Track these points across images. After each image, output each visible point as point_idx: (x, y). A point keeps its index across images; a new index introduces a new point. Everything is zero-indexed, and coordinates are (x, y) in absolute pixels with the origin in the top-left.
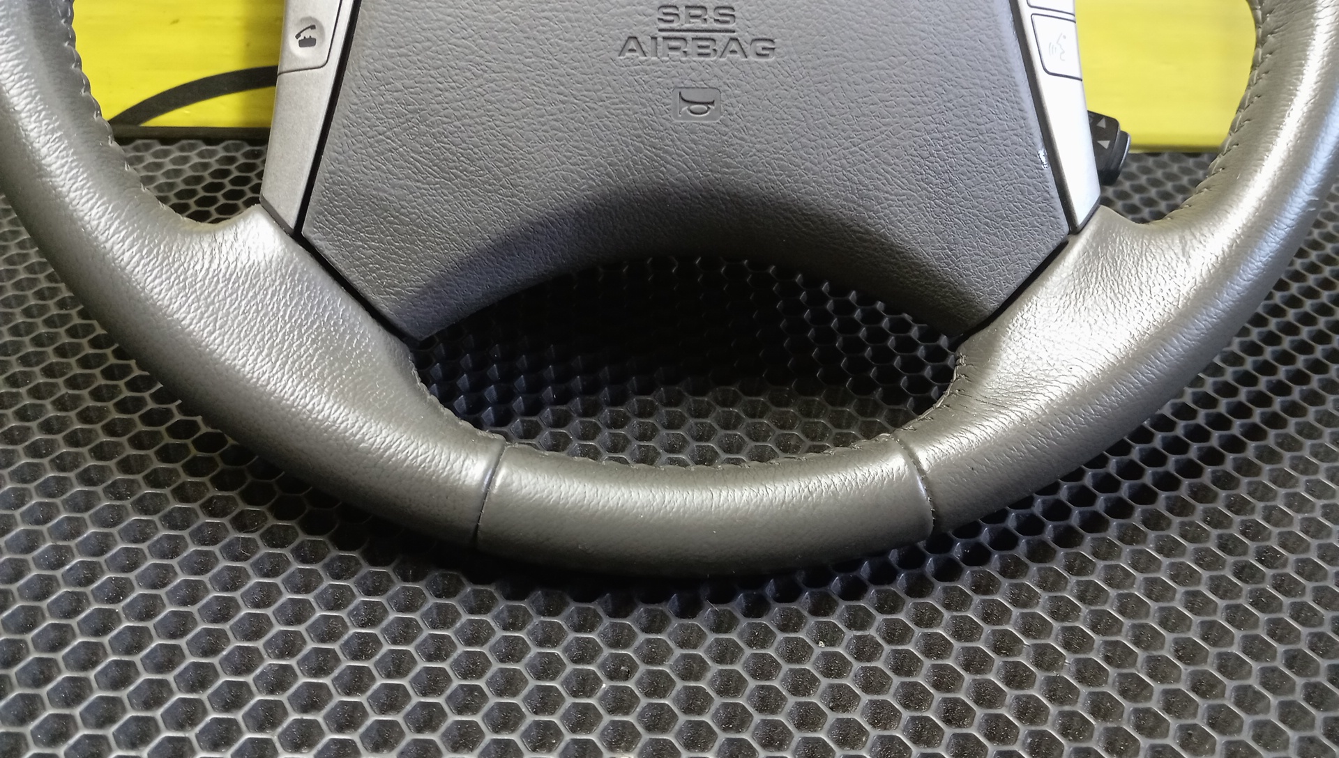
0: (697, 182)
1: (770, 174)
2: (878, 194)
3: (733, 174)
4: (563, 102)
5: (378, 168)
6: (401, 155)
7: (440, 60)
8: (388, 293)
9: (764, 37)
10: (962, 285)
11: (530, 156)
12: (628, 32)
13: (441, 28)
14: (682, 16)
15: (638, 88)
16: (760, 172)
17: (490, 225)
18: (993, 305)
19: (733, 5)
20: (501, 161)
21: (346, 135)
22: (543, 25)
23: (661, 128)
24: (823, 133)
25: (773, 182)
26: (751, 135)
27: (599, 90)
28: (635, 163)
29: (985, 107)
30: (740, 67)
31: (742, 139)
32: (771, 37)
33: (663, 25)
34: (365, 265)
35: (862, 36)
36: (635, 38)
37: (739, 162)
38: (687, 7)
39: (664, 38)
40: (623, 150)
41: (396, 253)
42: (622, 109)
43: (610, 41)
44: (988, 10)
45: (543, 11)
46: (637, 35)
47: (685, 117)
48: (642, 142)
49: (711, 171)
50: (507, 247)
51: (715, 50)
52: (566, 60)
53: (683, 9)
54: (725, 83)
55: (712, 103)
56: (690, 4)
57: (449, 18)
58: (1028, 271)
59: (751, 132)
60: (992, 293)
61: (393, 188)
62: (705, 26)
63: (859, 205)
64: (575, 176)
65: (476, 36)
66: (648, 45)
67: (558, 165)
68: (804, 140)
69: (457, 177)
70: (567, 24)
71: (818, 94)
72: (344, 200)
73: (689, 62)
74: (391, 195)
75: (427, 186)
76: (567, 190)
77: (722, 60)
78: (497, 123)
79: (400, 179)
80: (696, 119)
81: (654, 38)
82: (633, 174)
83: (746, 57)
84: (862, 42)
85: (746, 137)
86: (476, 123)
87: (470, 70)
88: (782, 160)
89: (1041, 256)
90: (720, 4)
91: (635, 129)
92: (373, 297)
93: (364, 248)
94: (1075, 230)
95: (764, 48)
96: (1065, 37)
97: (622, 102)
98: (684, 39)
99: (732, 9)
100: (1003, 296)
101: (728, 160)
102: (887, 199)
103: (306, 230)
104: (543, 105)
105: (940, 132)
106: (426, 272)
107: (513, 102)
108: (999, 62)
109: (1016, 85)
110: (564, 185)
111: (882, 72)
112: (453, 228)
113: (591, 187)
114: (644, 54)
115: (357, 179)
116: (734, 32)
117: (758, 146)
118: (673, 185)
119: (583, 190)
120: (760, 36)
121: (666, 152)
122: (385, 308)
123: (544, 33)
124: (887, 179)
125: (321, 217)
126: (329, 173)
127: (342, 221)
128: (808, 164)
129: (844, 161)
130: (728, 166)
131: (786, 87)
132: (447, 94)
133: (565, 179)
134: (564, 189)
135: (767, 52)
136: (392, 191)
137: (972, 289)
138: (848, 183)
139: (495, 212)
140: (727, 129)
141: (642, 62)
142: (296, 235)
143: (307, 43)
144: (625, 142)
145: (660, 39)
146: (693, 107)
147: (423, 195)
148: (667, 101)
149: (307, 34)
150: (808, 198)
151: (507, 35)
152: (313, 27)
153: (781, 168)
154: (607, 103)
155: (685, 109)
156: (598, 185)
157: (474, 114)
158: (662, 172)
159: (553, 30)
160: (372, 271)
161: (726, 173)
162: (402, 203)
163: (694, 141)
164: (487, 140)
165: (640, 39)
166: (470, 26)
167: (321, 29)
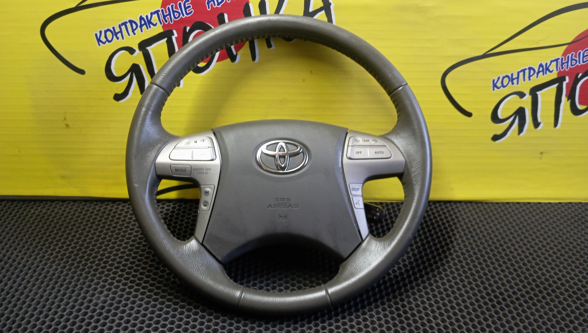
0: (283, 232)
1: (298, 230)
2: (320, 234)
3: (291, 231)
4: (256, 217)
5: (219, 231)
7: (232, 210)
8: (220, 256)
9: (296, 204)
10: (339, 252)
11: (249, 228)
12: (269, 204)
13: (232, 204)
14: (280, 200)
15: (271, 214)
16: (296, 230)
17: (241, 242)
18: (346, 256)
19: (290, 198)
20: (243, 229)
22: (252, 203)
23: (276, 222)
24: (309, 222)
25: (299, 232)
26: (294, 223)
27: (263, 215)
28: (270, 229)
29: (342, 216)
30: (292, 210)
31: (292, 224)
32: (298, 204)
33: (276, 202)
34: (216, 250)
37: (292, 228)
38: (281, 198)
40: (268, 227)
41: (222, 248)
42: (268, 219)
43: (266, 205)
44: (342, 196)
45: (252, 200)
46: (271, 204)
47: (281, 220)
48: (272, 225)
49: (286, 230)
50: (245, 246)
51: (286, 207)
52: (257, 209)
54: (289, 213)
55: (286, 217)
57: (234, 202)
58: (353, 249)
60: (346, 254)
62: (284, 202)
63: (317, 236)
64: (258, 232)
65: (239, 205)
66: (273, 206)
67: (255, 230)
68: (305, 224)
70: (257, 202)
71: (307, 215)
72: (212, 237)
74: (221, 236)
75: (228, 234)
76: (257, 234)
77: (288, 208)
78: (243, 222)
79: (223, 233)
80: (283, 220)
82: (270, 231)
83: (293, 208)
84: (316, 204)
86: (239, 222)
87: (237, 211)
90: (287, 198)
91: (270, 222)
92: (217, 256)
93: (216, 247)
94: (363, 241)
95: (296, 206)
96: (359, 200)
97: (268, 217)
98: (280, 205)
100: (348, 254)
101: (289, 228)
102: (322, 235)
103: (204, 243)
104: (252, 218)
105: (333, 222)
106: (228, 251)
107: (246, 218)
109: (349, 212)
111: (320, 210)
112: (234, 243)
113: (261, 234)
114: (272, 208)
115: (215, 233)
116: (290, 203)
117: (295, 225)
118: (278, 233)
121: (277, 227)
122: (220, 258)
124: (322, 231)
125: (207, 240)
126: (209, 232)
127: (211, 241)
128: (306, 229)
129: (313, 228)
131: (301, 214)
132: (233, 216)
133: (256, 232)
137: (342, 253)
138: (314, 232)
139: (242, 239)
140: (289, 222)
141: (272, 209)
142: (202, 244)
143: (205, 206)
145: (275, 205)
147: (227, 236)
148: (277, 217)
150: (306, 235)
151: (245, 205)
152: (206, 203)
153: (300, 229)
154: (265, 217)
155: (281, 218)
156: (263, 233)
157: (238, 220)
158: (276, 230)
159: (254, 204)
161: (289, 230)
162: (223, 238)
164: (241, 225)
166: (238, 203)
167: (208, 203)
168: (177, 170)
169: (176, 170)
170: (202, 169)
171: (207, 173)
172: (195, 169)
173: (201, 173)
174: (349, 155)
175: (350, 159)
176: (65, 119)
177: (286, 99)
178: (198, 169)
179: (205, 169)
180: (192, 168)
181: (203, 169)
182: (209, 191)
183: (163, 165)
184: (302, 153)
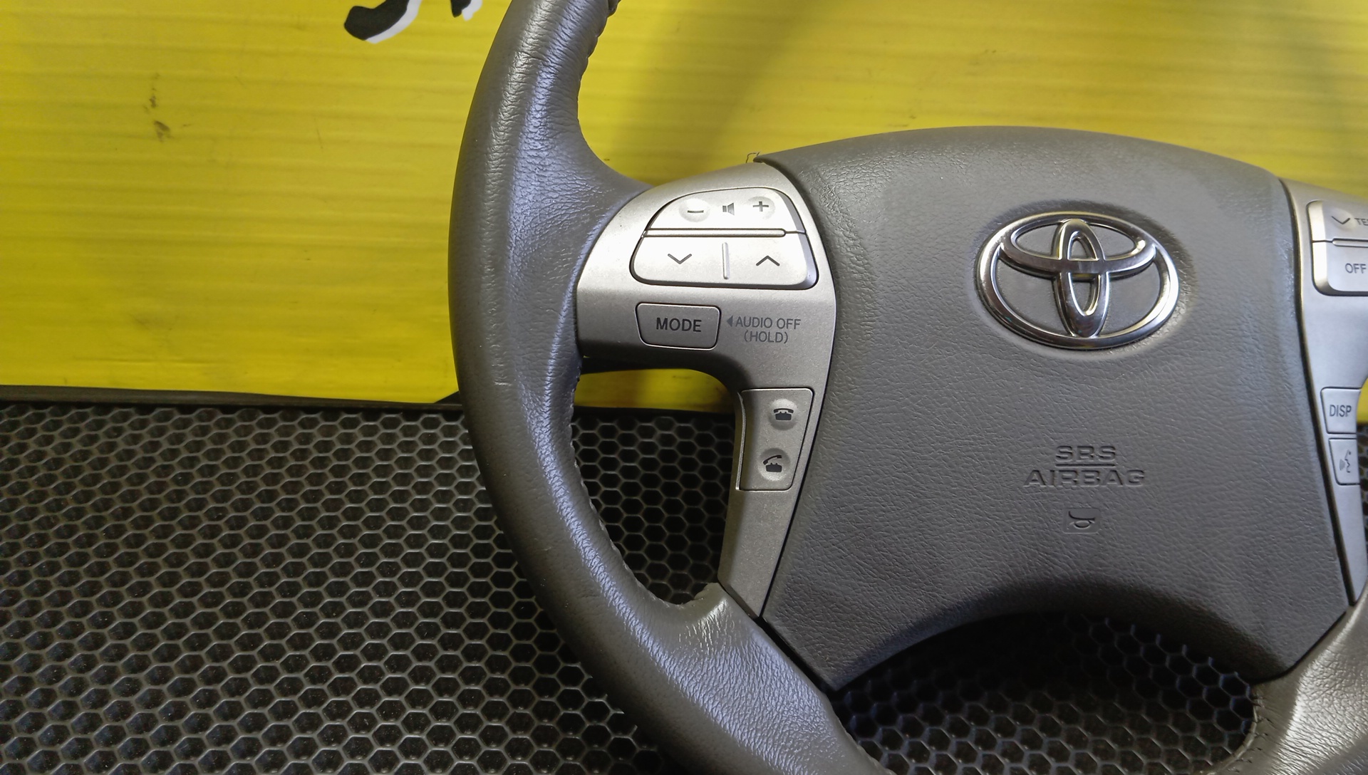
0: (1076, 577)
1: (1133, 570)
2: (1213, 583)
3: (1105, 571)
4: (979, 520)
5: (830, 571)
6: (849, 561)
7: (885, 488)
8: (829, 666)
9: (1137, 469)
10: (1269, 649)
11: (950, 561)
12: (1033, 467)
13: (887, 464)
14: (1075, 454)
15: (1038, 509)
16: (1125, 569)
17: (913, 612)
19: (1114, 445)
20: (926, 564)
21: (807, 545)
22: (967, 462)
23: (1053, 539)
24: (1176, 539)
25: (1134, 576)
26: (1121, 543)
27: (1007, 511)
28: (1030, 564)
29: (1295, 516)
30: (1117, 492)
31: (1114, 546)
32: (1142, 469)
33: (1060, 461)
34: (813, 644)
35: (1209, 466)
36: (1038, 471)
37: (1111, 563)
38: (1079, 447)
39: (1061, 471)
40: (1022, 556)
41: (837, 635)
42: (1024, 525)
43: (1019, 474)
44: (1301, 441)
45: (968, 451)
46: (1039, 469)
47: (1072, 529)
48: (1037, 550)
49: (1087, 569)
51: (1098, 479)
52: (983, 488)
53: (1076, 449)
54: (1105, 505)
55: (1093, 519)
56: (1081, 445)
57: (894, 456)
58: (1318, 636)
59: (1122, 541)
60: (1290, 655)
61: (840, 585)
62: (1092, 461)
63: (1198, 592)
64: (983, 575)
65: (914, 470)
66: (1048, 476)
67: (971, 567)
68: (1162, 546)
69: (891, 577)
70: (986, 461)
71: (1175, 511)
72: (801, 595)
73: (1078, 489)
74: (838, 590)
75: (867, 584)
76: (976, 585)
77: (1104, 486)
78: (927, 536)
79: (846, 579)
80: (1079, 531)
81: (1052, 471)
82: (1027, 573)
83: (1122, 484)
84: (1209, 471)
85: (1117, 544)
86: (910, 536)
87: (907, 496)
88: (1143, 560)
89: (1329, 625)
90: (1104, 444)
91: (1032, 539)
92: (817, 668)
93: (814, 631)
94: (1353, 602)
95: (1137, 477)
96: (1350, 453)
97: (1024, 520)
98: (1075, 471)
99: (1113, 448)
101: (1102, 561)
102: (1219, 587)
103: (768, 616)
104: (964, 522)
105: (1262, 536)
106: (860, 649)
107: (940, 520)
108: (1307, 481)
109: (1319, 498)
110: (974, 582)
111: (1223, 493)
112: (884, 615)
113: (994, 582)
114: (1044, 483)
115: (813, 579)
116: (1113, 465)
117: (1126, 551)
118: (1056, 579)
119: (988, 585)
120: (1133, 469)
121: (1056, 556)
122: (826, 677)
123: (967, 467)
124: (1221, 572)
125: (782, 608)
126: (792, 574)
127: (798, 611)
128: (1163, 563)
129: (1190, 560)
130: (1101, 565)
131: (1151, 506)
132: (888, 514)
133: (975, 577)
134: (973, 584)
135: (1138, 480)
136: (840, 588)
137: (1275, 652)
138: (1191, 577)
139: (918, 602)
140: (1102, 538)
141: (1042, 489)
142: (759, 620)
143: (776, 468)
144: (1024, 550)
145: (1057, 472)
146: (1078, 522)
147: (863, 590)
148: (1059, 518)
149: (774, 461)
150: (1160, 588)
151: (938, 469)
152: (779, 457)
153: (1142, 566)
154: (1013, 520)
155: (1072, 523)
156: (1000, 581)
157: (908, 529)
158: (1050, 571)
159: (974, 466)
160: (818, 649)
161: (1099, 570)
162: (847, 596)
163: (1078, 548)
164: (918, 549)
165: (1041, 472)
166: (910, 463)
167: (787, 458)
168: (662, 324)
169: (659, 320)
170: (762, 322)
171: (781, 339)
172: (735, 320)
173: (757, 336)
174: (1320, 278)
175: (1327, 291)
176: (153, 102)
177: (994, 52)
178: (747, 323)
179: (774, 324)
180: (725, 318)
181: (768, 323)
182: (791, 411)
183: (609, 302)
184: (1153, 265)
